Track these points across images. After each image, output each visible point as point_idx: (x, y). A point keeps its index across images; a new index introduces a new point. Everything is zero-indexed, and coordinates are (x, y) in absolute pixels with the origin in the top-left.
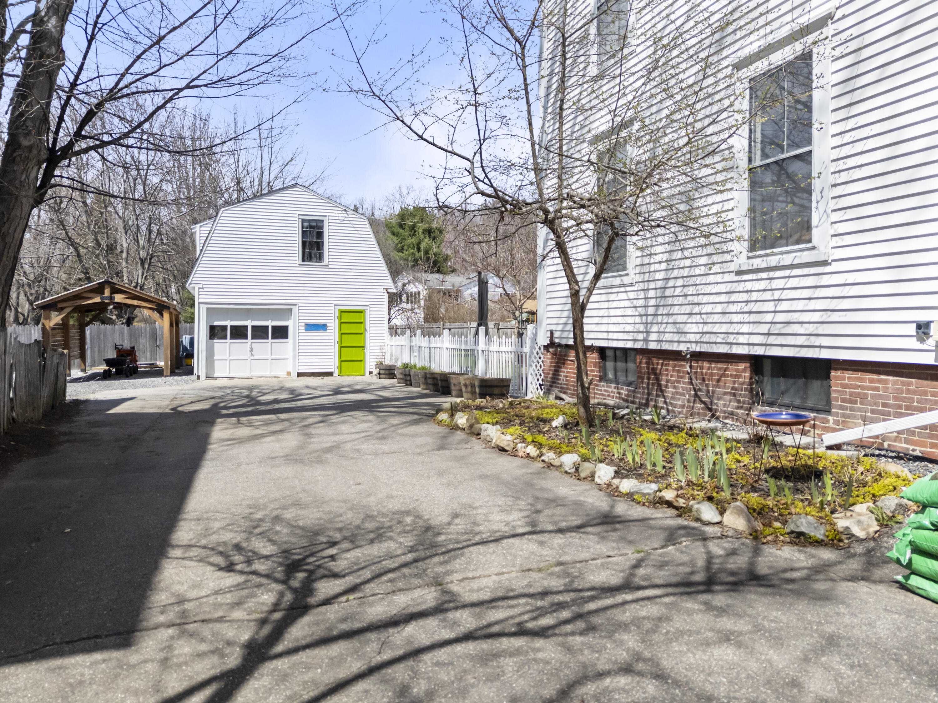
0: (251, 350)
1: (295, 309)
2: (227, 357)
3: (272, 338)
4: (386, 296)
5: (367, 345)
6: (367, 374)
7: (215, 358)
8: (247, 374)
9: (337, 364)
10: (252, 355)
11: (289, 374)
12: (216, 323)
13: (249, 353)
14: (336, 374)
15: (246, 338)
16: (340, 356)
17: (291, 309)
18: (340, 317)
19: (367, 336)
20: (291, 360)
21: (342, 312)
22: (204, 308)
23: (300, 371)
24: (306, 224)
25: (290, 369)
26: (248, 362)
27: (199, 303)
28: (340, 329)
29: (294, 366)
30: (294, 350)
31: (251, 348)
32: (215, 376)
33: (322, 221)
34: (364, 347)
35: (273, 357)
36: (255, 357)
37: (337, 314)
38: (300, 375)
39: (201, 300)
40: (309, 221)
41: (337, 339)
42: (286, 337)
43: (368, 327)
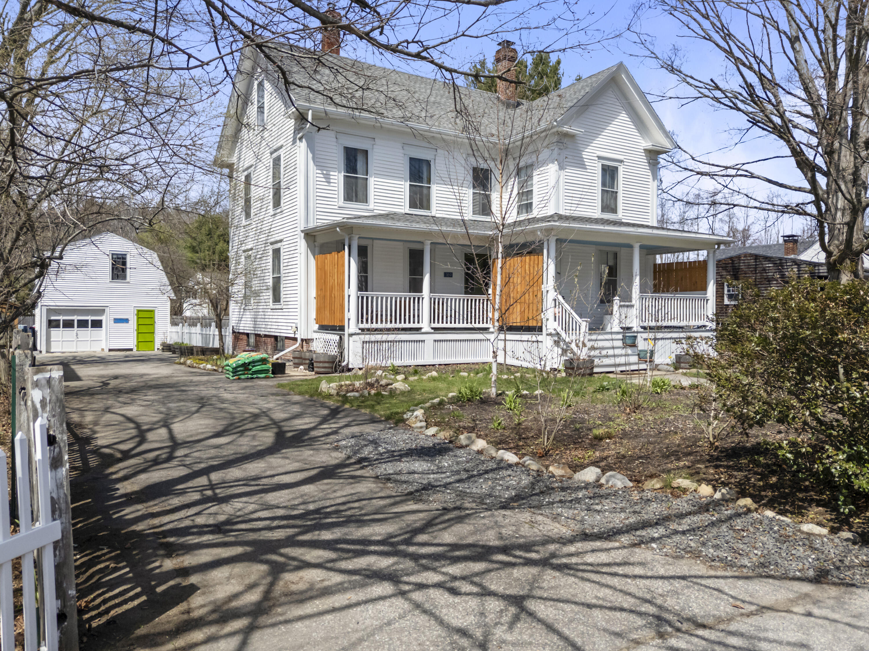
0: (77, 335)
1: (107, 310)
2: (59, 339)
3: (92, 327)
4: (169, 303)
5: (156, 331)
6: (156, 349)
7: (52, 340)
8: (74, 350)
9: (136, 343)
10: (78, 338)
11: (103, 350)
12: (53, 318)
13: (75, 337)
14: (135, 350)
15: (74, 327)
16: (138, 339)
17: (104, 310)
18: (137, 315)
19: (156, 326)
20: (104, 341)
21: (139, 311)
22: (44, 309)
23: (111, 348)
24: (114, 257)
25: (104, 347)
26: (75, 342)
27: (41, 305)
28: (138, 321)
29: (106, 345)
30: (106, 335)
31: (77, 333)
32: (52, 351)
33: (126, 255)
34: (154, 333)
35: (92, 339)
36: (79, 340)
37: (136, 312)
38: (111, 350)
40: (117, 254)
41: (136, 328)
42: (101, 326)
43: (156, 321)
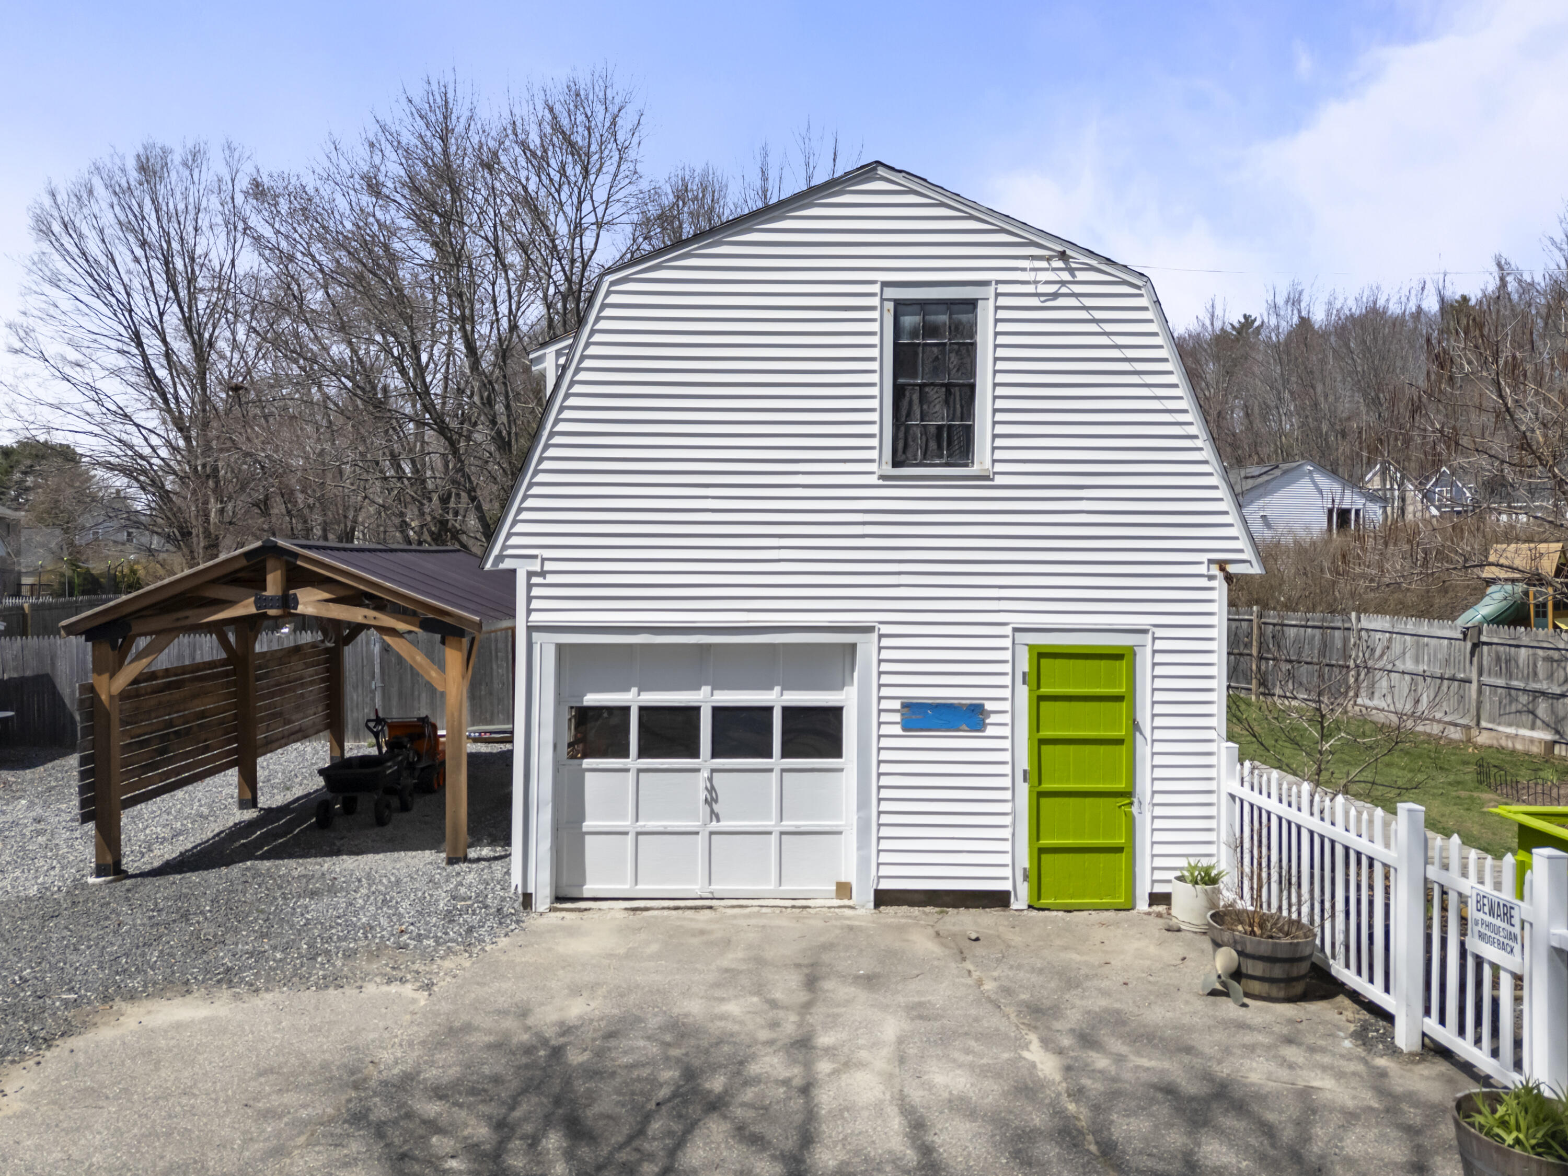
0: (712, 799)
1: (867, 647)
2: (625, 823)
3: (787, 753)
4: (1219, 592)
5: (1144, 786)
6: (1143, 905)
7: (589, 824)
8: (696, 887)
9: (1024, 861)
10: (714, 815)
11: (844, 890)
12: (592, 699)
13: (704, 810)
14: (1019, 903)
15: (694, 753)
16: (1036, 830)
17: (853, 646)
18: (1035, 678)
19: (1144, 750)
20: (850, 839)
21: (1041, 655)
22: (546, 645)
23: (885, 885)
24: (909, 321)
25: (850, 875)
26: (700, 841)
27: (531, 629)
28: (1036, 722)
29: (863, 862)
30: (863, 804)
31: (711, 789)
32: (590, 889)
33: (972, 304)
34: (1128, 794)
35: (789, 824)
36: (724, 825)
37: (1024, 665)
38: (883, 898)
39: (535, 617)
40: (923, 305)
41: (1024, 763)
42: (833, 748)
43: (1144, 717)
